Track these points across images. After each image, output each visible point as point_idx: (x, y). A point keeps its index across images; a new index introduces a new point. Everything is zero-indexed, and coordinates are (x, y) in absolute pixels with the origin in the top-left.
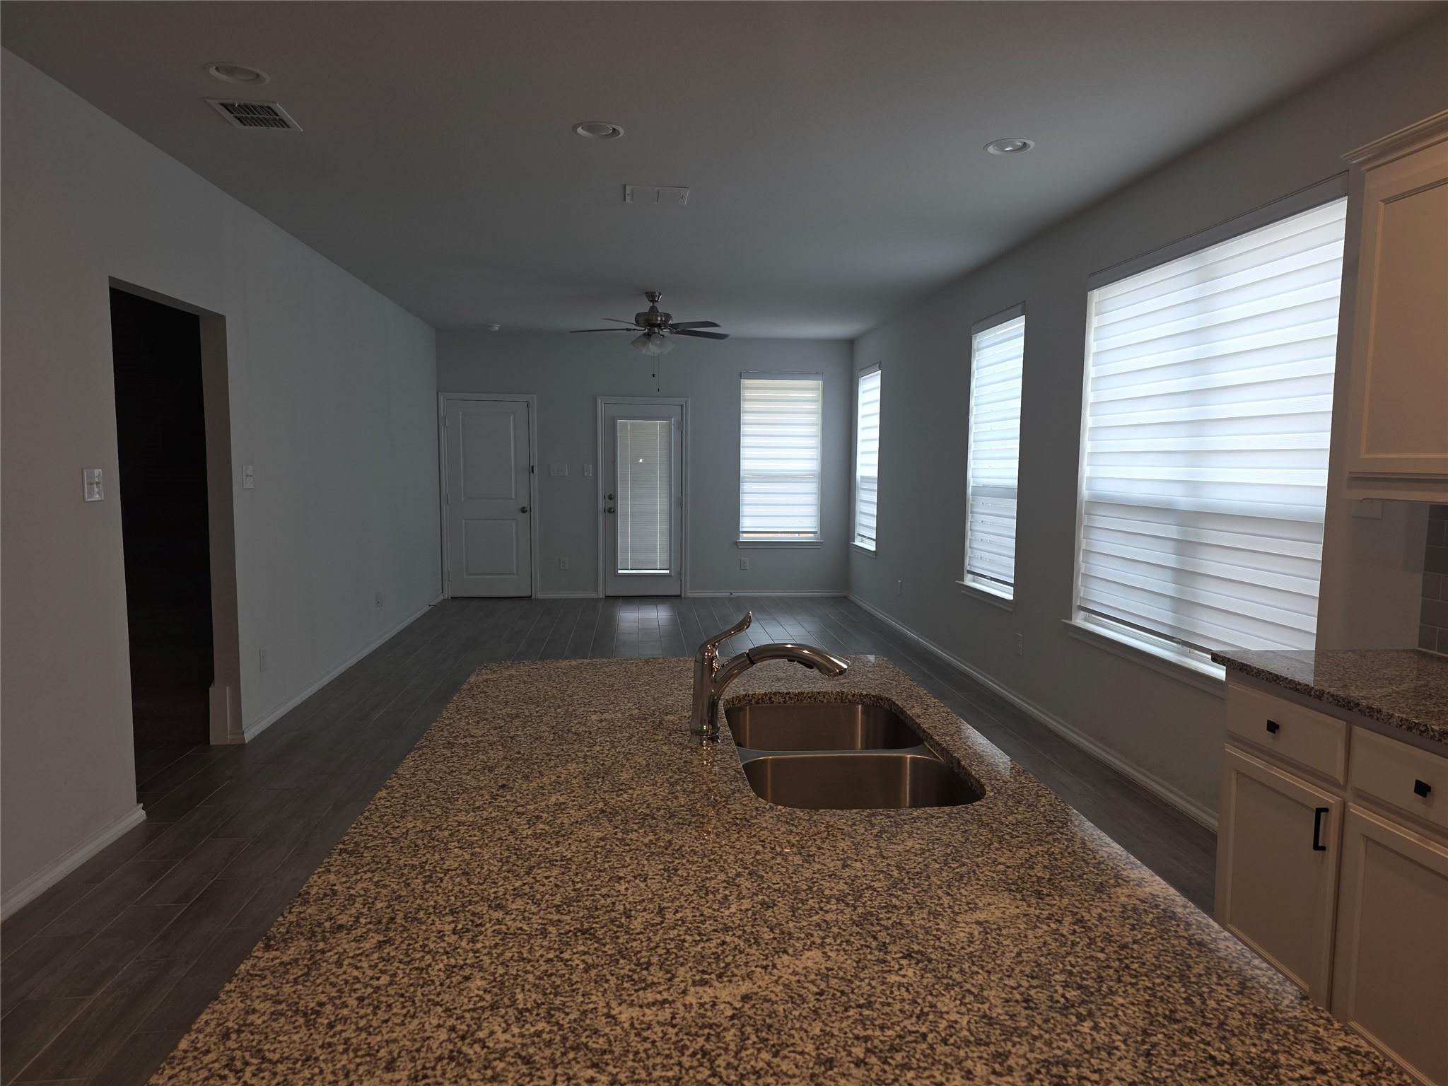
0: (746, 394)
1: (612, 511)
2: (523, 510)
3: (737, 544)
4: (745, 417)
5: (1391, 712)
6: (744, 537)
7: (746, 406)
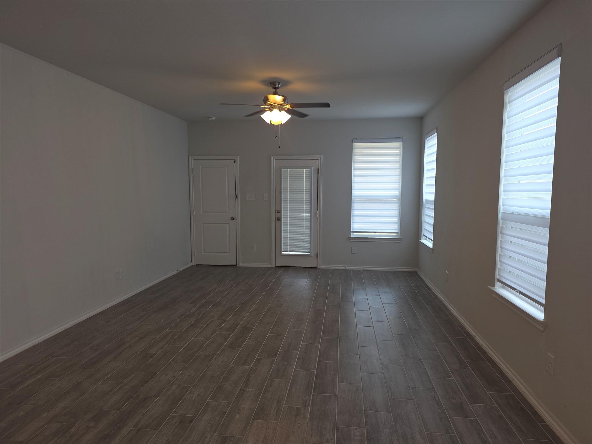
0: (356, 152)
1: (279, 219)
2: (232, 219)
3: (349, 239)
4: (355, 165)
6: (354, 235)
7: (356, 159)
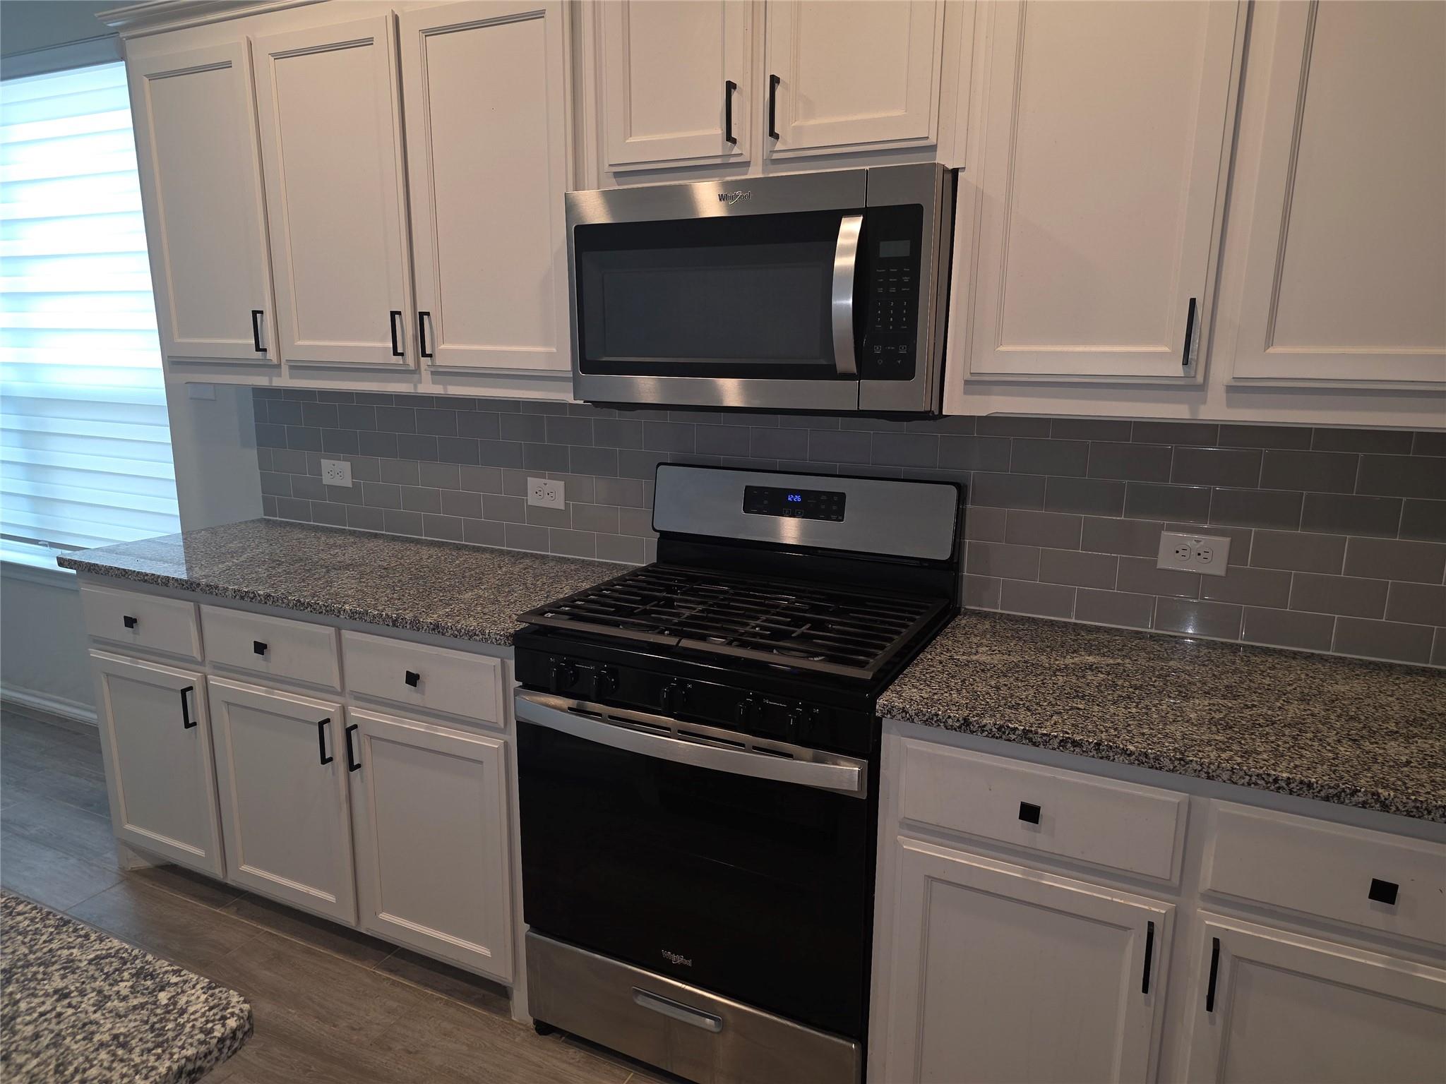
5: (226, 585)
